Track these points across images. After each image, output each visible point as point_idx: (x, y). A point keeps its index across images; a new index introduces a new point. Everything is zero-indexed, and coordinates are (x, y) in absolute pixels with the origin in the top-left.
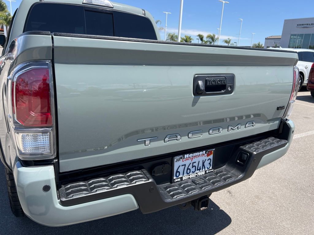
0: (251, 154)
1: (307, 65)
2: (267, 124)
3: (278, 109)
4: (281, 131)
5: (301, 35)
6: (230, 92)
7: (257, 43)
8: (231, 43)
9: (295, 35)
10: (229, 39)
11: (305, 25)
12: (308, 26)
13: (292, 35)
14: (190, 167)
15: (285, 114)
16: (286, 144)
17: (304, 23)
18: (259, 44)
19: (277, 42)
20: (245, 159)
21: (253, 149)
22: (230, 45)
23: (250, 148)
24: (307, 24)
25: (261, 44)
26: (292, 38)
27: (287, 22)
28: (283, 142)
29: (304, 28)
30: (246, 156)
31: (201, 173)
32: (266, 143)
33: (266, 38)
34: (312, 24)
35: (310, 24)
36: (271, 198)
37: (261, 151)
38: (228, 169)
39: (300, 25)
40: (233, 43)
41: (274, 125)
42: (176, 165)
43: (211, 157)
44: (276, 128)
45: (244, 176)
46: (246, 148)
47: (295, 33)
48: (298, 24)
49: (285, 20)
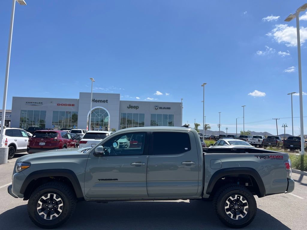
5: (31, 112)
11: (33, 103)
12: (36, 104)
13: (22, 111)
17: (32, 102)
24: (35, 103)
26: (23, 114)
27: (15, 99)
29: (33, 105)
34: (39, 103)
39: (28, 103)
47: (25, 109)
48: (27, 101)
49: (13, 97)
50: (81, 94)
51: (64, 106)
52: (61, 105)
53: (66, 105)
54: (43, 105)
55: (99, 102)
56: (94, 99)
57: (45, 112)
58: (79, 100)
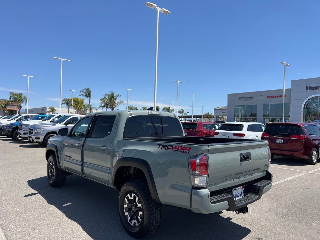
0: (259, 187)
1: (257, 134)
2: (262, 173)
3: (265, 166)
4: (267, 177)
5: (243, 106)
6: (250, 160)
7: (206, 113)
8: (184, 113)
9: (238, 106)
10: (182, 109)
12: (247, 99)
13: (236, 106)
14: (237, 194)
15: (268, 168)
16: (271, 182)
17: (244, 97)
18: (209, 114)
19: (224, 112)
20: (257, 189)
21: (260, 184)
22: (183, 115)
23: (258, 184)
24: (246, 98)
25: (210, 114)
26: (236, 109)
27: (230, 96)
28: (270, 181)
29: (244, 100)
30: (257, 188)
31: (241, 197)
32: (263, 182)
33: (214, 109)
34: (250, 97)
35: (249, 97)
36: (266, 219)
37: (263, 185)
38: (250, 195)
39: (241, 98)
40: (186, 113)
41: (264, 174)
42: (234, 192)
43: (244, 189)
44: (265, 175)
45: (259, 197)
46: (256, 184)
47: (238, 105)
48: (239, 97)
49: (228, 94)
50: (293, 82)
51: (274, 98)
52: (271, 97)
53: (276, 97)
54: (253, 100)
55: (316, 89)
56: (310, 86)
57: (256, 106)
58: (290, 89)
